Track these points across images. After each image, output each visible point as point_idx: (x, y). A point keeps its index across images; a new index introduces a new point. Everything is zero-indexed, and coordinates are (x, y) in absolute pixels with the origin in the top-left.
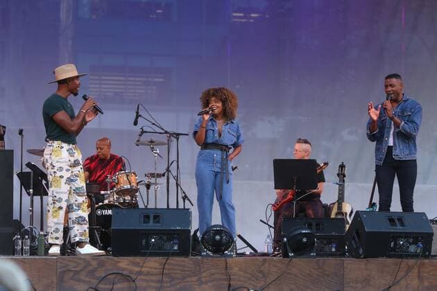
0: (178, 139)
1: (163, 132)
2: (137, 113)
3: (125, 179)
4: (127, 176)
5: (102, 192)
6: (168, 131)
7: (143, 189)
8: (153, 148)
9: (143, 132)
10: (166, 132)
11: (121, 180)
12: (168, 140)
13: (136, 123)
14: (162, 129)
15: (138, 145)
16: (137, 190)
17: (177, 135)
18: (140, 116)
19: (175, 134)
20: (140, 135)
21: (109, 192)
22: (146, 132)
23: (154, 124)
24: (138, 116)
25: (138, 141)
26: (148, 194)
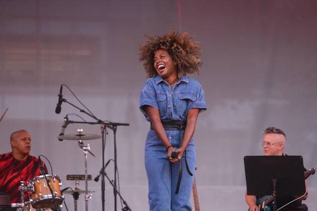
0: (115, 131)
1: (95, 121)
2: (60, 96)
3: (45, 185)
4: (48, 181)
5: (14, 205)
6: (103, 120)
7: (69, 198)
8: (82, 143)
9: (68, 122)
10: (100, 122)
11: (40, 188)
12: (103, 132)
13: (58, 110)
14: (94, 117)
15: (61, 140)
16: (61, 201)
17: (114, 126)
18: (64, 100)
19: (111, 123)
20: (64, 127)
21: (23, 204)
22: (72, 122)
23: (83, 111)
24: (61, 100)
25: (62, 134)
26: (76, 206)
